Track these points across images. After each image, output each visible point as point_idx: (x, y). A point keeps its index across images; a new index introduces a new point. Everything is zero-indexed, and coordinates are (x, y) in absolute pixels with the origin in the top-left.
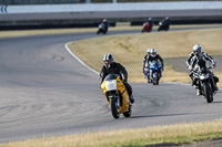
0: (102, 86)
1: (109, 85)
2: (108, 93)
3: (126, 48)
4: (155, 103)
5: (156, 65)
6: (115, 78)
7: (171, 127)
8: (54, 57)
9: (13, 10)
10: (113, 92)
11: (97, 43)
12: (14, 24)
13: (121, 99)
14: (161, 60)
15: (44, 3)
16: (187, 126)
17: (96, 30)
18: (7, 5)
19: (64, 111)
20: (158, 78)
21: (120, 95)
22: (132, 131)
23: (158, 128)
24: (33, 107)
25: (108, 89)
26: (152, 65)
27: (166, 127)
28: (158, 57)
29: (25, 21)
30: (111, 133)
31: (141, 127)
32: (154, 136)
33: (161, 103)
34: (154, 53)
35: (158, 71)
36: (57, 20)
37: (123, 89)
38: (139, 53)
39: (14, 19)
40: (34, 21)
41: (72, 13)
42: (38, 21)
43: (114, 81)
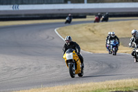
0: (64, 57)
1: (68, 56)
2: (67, 61)
3: (93, 32)
4: (111, 66)
5: (115, 42)
6: (72, 51)
7: (121, 81)
8: (48, 37)
9: (23, 8)
10: (71, 61)
11: (75, 29)
12: (23, 16)
13: (76, 65)
14: (118, 39)
15: (42, 4)
16: (130, 80)
17: (65, 21)
18: (18, 4)
19: (54, 71)
20: (116, 51)
21: (76, 62)
22: (96, 83)
23: (112, 82)
24: (35, 68)
25: (68, 59)
26: (112, 42)
27: (117, 81)
28: (116, 37)
29: (30, 15)
30: (83, 85)
31: (102, 81)
32: (110, 87)
33: (114, 66)
34: (113, 35)
35: (116, 46)
36: (50, 14)
37: (77, 59)
38: (101, 35)
39: (23, 13)
40: (35, 15)
41: (59, 10)
42: (38, 15)
43: (71, 54)
